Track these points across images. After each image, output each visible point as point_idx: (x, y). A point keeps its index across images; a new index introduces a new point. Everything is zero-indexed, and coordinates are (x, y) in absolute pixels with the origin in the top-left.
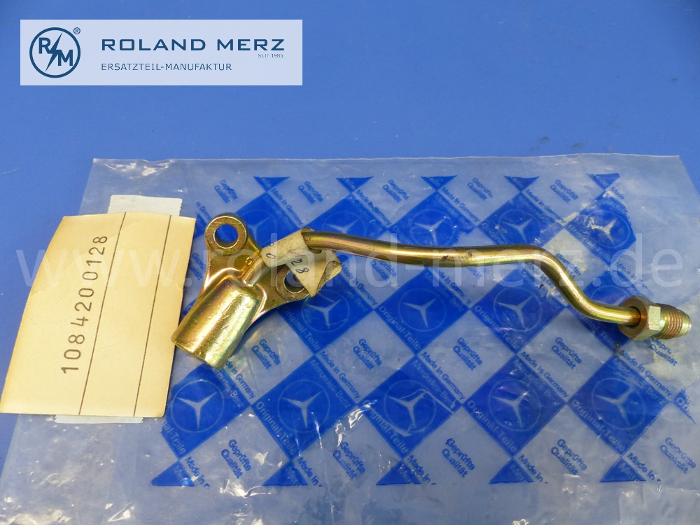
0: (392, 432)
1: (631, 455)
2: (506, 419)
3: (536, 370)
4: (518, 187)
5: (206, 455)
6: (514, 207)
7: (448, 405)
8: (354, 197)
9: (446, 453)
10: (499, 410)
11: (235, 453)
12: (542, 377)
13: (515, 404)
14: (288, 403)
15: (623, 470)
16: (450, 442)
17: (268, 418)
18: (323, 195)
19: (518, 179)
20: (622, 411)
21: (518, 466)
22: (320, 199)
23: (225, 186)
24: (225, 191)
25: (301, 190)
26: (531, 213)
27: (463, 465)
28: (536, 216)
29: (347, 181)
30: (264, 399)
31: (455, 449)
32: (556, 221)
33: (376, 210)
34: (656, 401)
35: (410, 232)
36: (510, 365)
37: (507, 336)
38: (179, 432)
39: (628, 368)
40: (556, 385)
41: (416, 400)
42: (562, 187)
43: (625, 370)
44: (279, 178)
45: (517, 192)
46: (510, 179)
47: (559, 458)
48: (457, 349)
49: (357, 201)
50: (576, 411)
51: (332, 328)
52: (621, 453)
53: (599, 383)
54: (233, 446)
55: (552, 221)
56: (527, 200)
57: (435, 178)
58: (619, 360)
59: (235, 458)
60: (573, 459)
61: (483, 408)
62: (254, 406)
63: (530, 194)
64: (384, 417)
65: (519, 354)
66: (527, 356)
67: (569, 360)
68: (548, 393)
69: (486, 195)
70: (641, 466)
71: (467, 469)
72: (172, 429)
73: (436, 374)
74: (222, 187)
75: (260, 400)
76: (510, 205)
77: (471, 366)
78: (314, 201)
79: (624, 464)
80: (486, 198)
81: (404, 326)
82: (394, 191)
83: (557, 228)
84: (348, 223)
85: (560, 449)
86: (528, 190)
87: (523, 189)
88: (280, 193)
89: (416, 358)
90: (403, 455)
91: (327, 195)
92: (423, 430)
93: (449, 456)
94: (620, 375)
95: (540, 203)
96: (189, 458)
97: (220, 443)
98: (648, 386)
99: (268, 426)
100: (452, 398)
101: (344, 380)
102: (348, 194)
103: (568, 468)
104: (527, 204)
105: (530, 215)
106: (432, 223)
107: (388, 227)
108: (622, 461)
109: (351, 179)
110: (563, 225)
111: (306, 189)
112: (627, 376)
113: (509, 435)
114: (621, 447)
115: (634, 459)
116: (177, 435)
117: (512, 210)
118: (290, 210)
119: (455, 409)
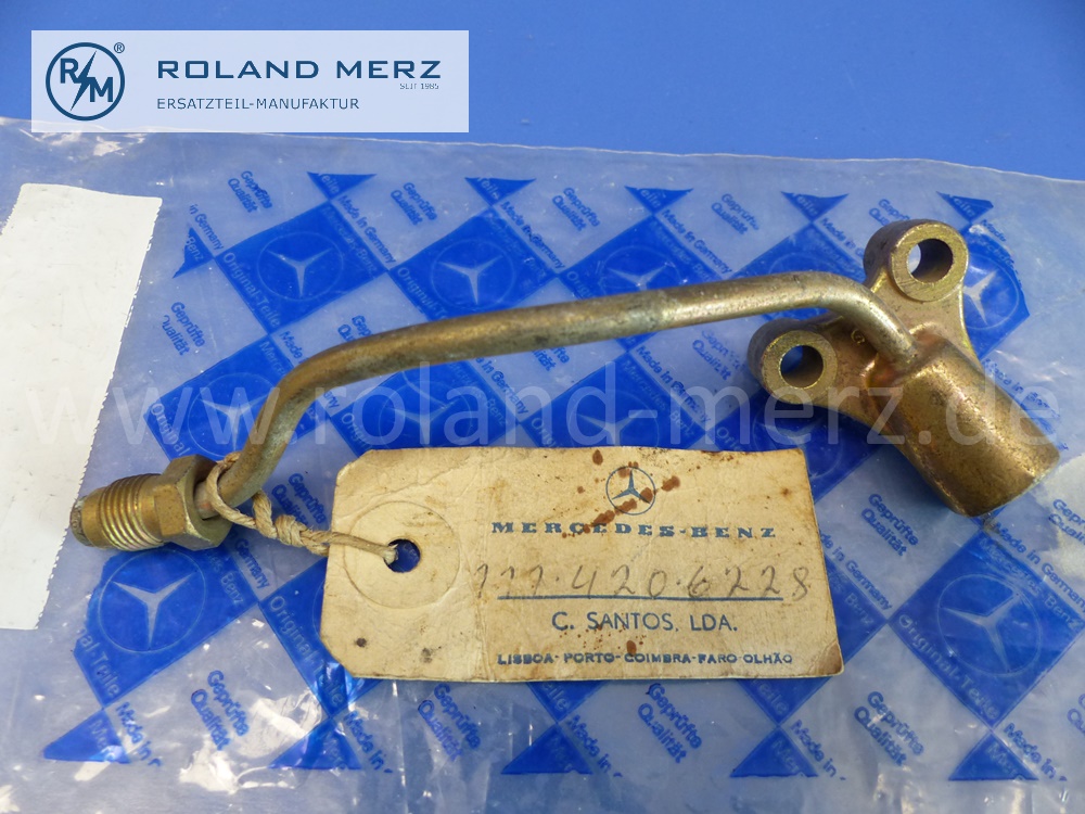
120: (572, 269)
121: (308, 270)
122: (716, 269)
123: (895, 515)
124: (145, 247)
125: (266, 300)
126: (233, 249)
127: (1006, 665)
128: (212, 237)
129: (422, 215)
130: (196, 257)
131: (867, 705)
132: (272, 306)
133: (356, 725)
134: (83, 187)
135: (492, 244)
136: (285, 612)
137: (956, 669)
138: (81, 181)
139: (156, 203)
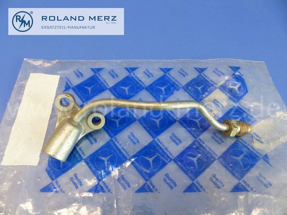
0: (142, 170)
1: (244, 180)
2: (191, 166)
3: (204, 145)
4: (199, 72)
5: (64, 179)
6: (197, 80)
7: (167, 160)
8: (131, 75)
9: (165, 179)
10: (188, 162)
11: (76, 179)
12: (207, 148)
13: (195, 160)
14: (99, 158)
15: (240, 187)
16: (167, 175)
17: (90, 164)
18: (119, 75)
19: (199, 68)
20: (241, 162)
21: (195, 185)
22: (117, 76)
23: (78, 71)
24: (78, 73)
25: (110, 73)
26: (204, 82)
27: (172, 185)
28: (206, 84)
29: (129, 69)
30: (89, 157)
31: (169, 178)
32: (215, 85)
33: (140, 81)
34: (255, 158)
35: (154, 89)
36: (193, 144)
37: (192, 132)
38: (53, 170)
39: (243, 145)
40: (213, 151)
41: (153, 158)
42: (218, 71)
43: (242, 145)
44: (100, 68)
45: (199, 74)
46: (196, 69)
47: (213, 182)
48: (171, 137)
49: (132, 77)
50: (221, 162)
51: (119, 127)
52: (239, 180)
53: (231, 150)
54: (75, 176)
55: (213, 85)
56: (203, 77)
57: (165, 69)
58: (240, 142)
59: (76, 181)
60: (219, 182)
61: (182, 161)
62: (85, 160)
63: (204, 75)
64: (139, 164)
65: (197, 139)
66: (201, 140)
67: (218, 141)
68: (209, 155)
69: (186, 75)
70: (247, 185)
71: (174, 186)
72: (50, 168)
73: (162, 147)
74: (77, 71)
75: (88, 157)
76: (196, 79)
77: (177, 144)
78: (115, 77)
79: (241, 184)
80: (185, 76)
81: (149, 127)
82: (148, 73)
83: (215, 88)
84: (128, 86)
85: (213, 178)
86: (203, 73)
87: (201, 73)
88: (101, 74)
89: (154, 140)
90: (147, 180)
91: (120, 74)
92: (156, 170)
93: (166, 181)
94: (240, 147)
95: (208, 78)
96: (57, 181)
97: (70, 175)
98: (252, 152)
99: (90, 168)
100: (168, 157)
101: (123, 149)
102: (129, 74)
103: (216, 186)
104: (203, 79)
105: (204, 83)
106: (163, 86)
107: (145, 87)
108: (239, 183)
109: (130, 68)
110: (217, 87)
111: (112, 72)
112: (243, 148)
113: (192, 172)
114: (239, 177)
115: (245, 182)
116: (52, 171)
117: (196, 81)
118: (105, 81)
119: (169, 162)
120: (148, 87)
121: (91, 89)
122: (179, 85)
123: (219, 136)
124: (57, 86)
125: (83, 96)
126: (75, 86)
127: (243, 167)
128: (71, 84)
129: (115, 76)
130: (67, 88)
131: (212, 177)
132: (84, 97)
133: (104, 183)
134: (43, 73)
135: (130, 82)
136: (89, 161)
137: (232, 169)
138: (43, 72)
139: (59, 76)
